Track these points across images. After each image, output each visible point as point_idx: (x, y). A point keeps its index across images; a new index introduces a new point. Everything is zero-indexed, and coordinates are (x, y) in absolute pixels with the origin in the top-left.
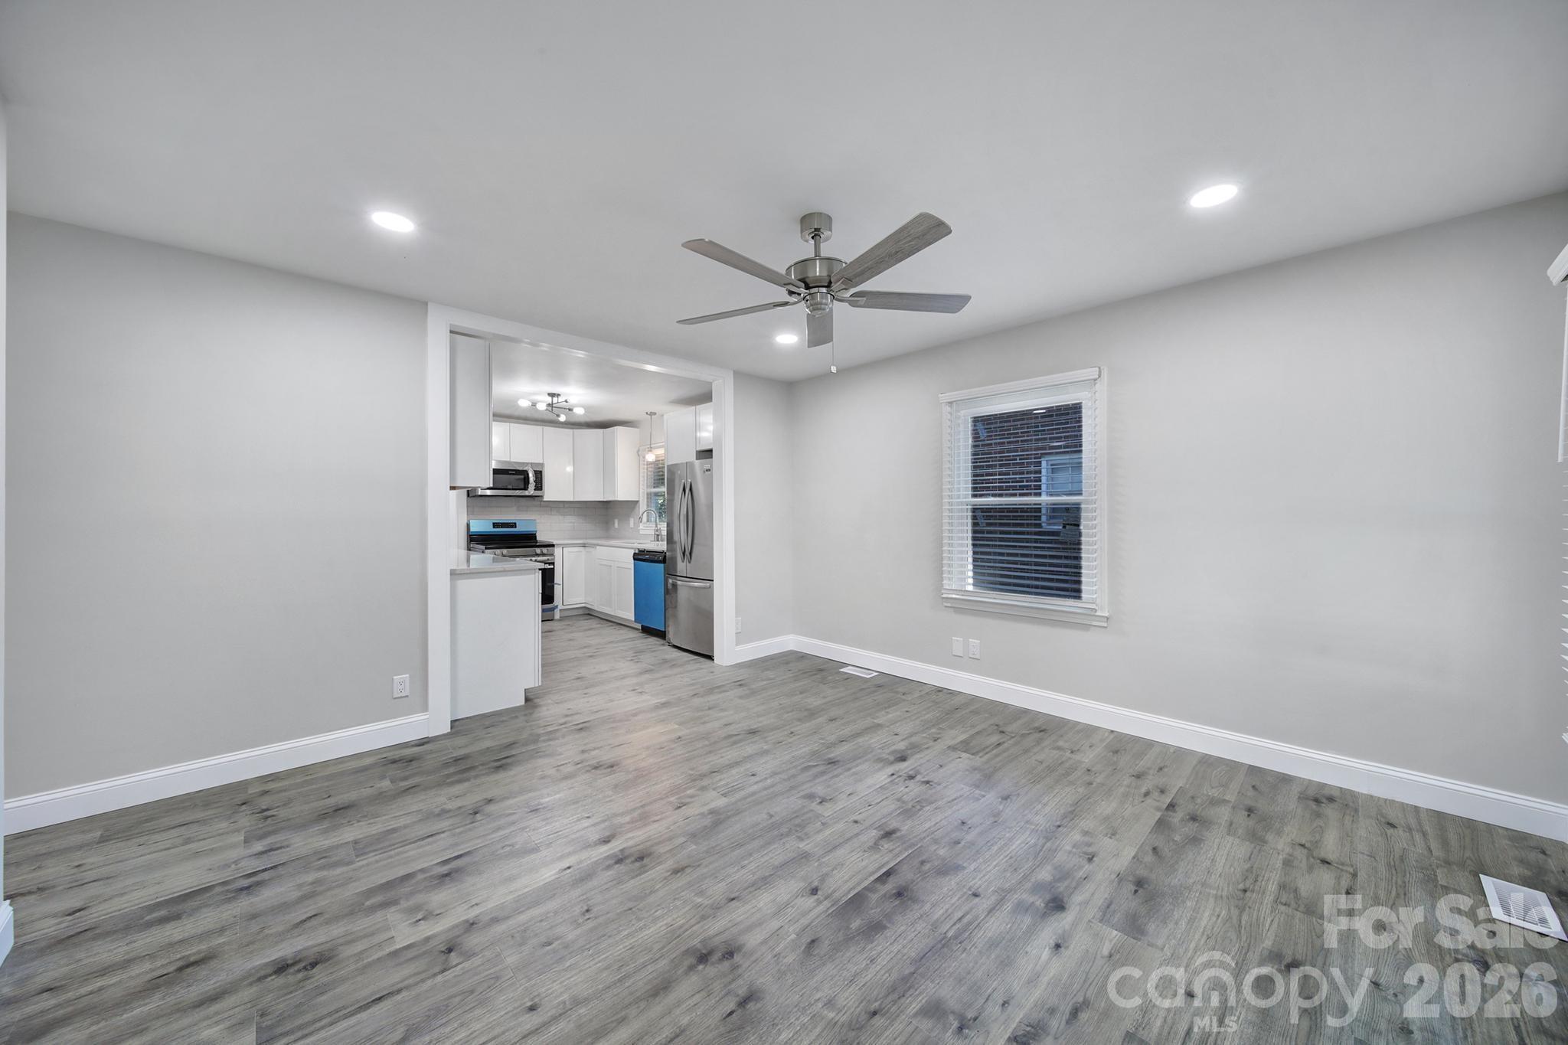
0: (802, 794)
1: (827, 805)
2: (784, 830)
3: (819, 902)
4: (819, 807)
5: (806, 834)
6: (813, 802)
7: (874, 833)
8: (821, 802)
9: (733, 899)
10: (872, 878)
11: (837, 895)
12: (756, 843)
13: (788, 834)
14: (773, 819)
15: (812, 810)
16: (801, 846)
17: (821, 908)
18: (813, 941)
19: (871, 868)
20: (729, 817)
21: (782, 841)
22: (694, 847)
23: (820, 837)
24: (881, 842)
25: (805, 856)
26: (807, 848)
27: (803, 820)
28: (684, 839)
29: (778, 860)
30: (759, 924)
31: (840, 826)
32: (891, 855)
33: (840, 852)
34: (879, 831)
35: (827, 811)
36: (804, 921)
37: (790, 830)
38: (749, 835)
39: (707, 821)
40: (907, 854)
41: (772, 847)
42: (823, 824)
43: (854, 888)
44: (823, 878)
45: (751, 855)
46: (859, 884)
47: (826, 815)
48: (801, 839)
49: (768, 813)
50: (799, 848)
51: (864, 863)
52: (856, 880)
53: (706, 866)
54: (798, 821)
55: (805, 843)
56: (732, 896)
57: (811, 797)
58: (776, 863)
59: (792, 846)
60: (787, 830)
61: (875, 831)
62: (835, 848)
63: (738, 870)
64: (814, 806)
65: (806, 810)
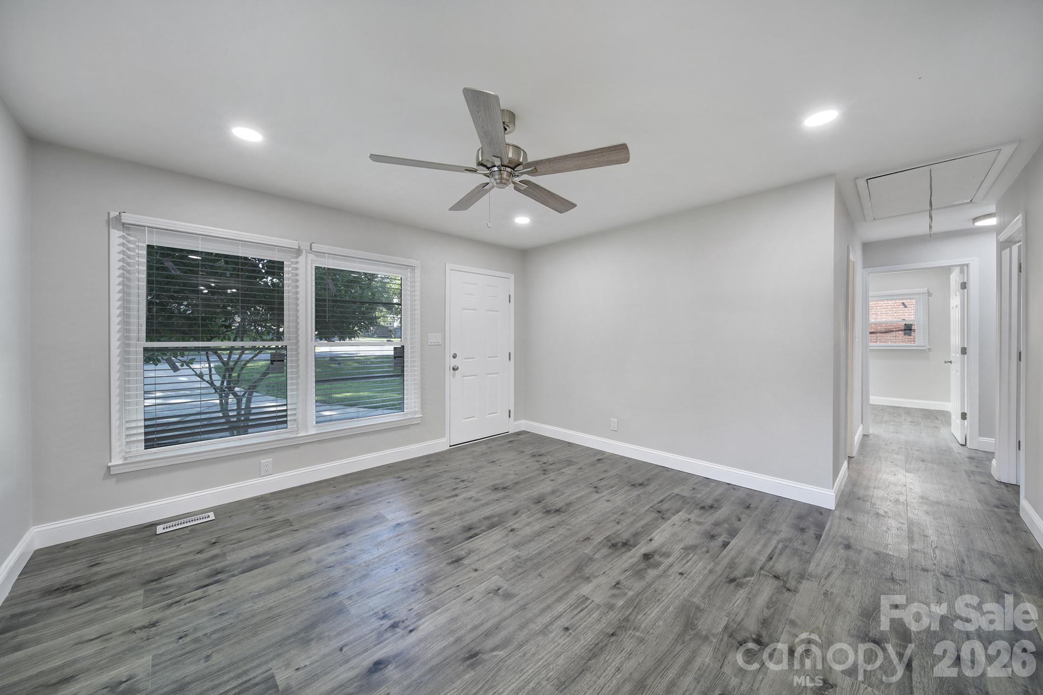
0: (515, 600)
1: (494, 587)
2: (529, 564)
3: (510, 526)
4: (501, 584)
5: (514, 560)
6: (506, 589)
7: (466, 562)
8: (499, 589)
9: (552, 527)
10: (481, 535)
11: (501, 529)
12: (547, 554)
13: (526, 560)
14: (538, 572)
15: (507, 581)
16: (518, 552)
17: (510, 524)
18: (515, 514)
19: (480, 540)
20: (572, 574)
21: (530, 555)
22: (586, 552)
23: (505, 558)
24: (465, 555)
25: (516, 546)
26: (514, 551)
27: (516, 571)
28: (596, 556)
29: (532, 544)
30: (538, 519)
31: (488, 567)
32: (463, 547)
33: (495, 548)
34: (463, 563)
35: (496, 580)
36: (518, 520)
37: (525, 563)
38: (553, 560)
39: (587, 571)
40: (453, 548)
41: (536, 551)
42: (500, 568)
43: (491, 532)
44: (507, 535)
45: (549, 547)
46: (489, 533)
47: (497, 576)
48: (518, 557)
49: (542, 578)
50: (519, 551)
51: (482, 543)
52: (490, 535)
53: (573, 541)
54: (520, 570)
55: (515, 554)
56: (553, 528)
57: (508, 596)
58: (532, 543)
59: (524, 553)
60: (527, 563)
61: (465, 563)
62: (496, 552)
63: (554, 539)
64: (505, 585)
65: (513, 581)
